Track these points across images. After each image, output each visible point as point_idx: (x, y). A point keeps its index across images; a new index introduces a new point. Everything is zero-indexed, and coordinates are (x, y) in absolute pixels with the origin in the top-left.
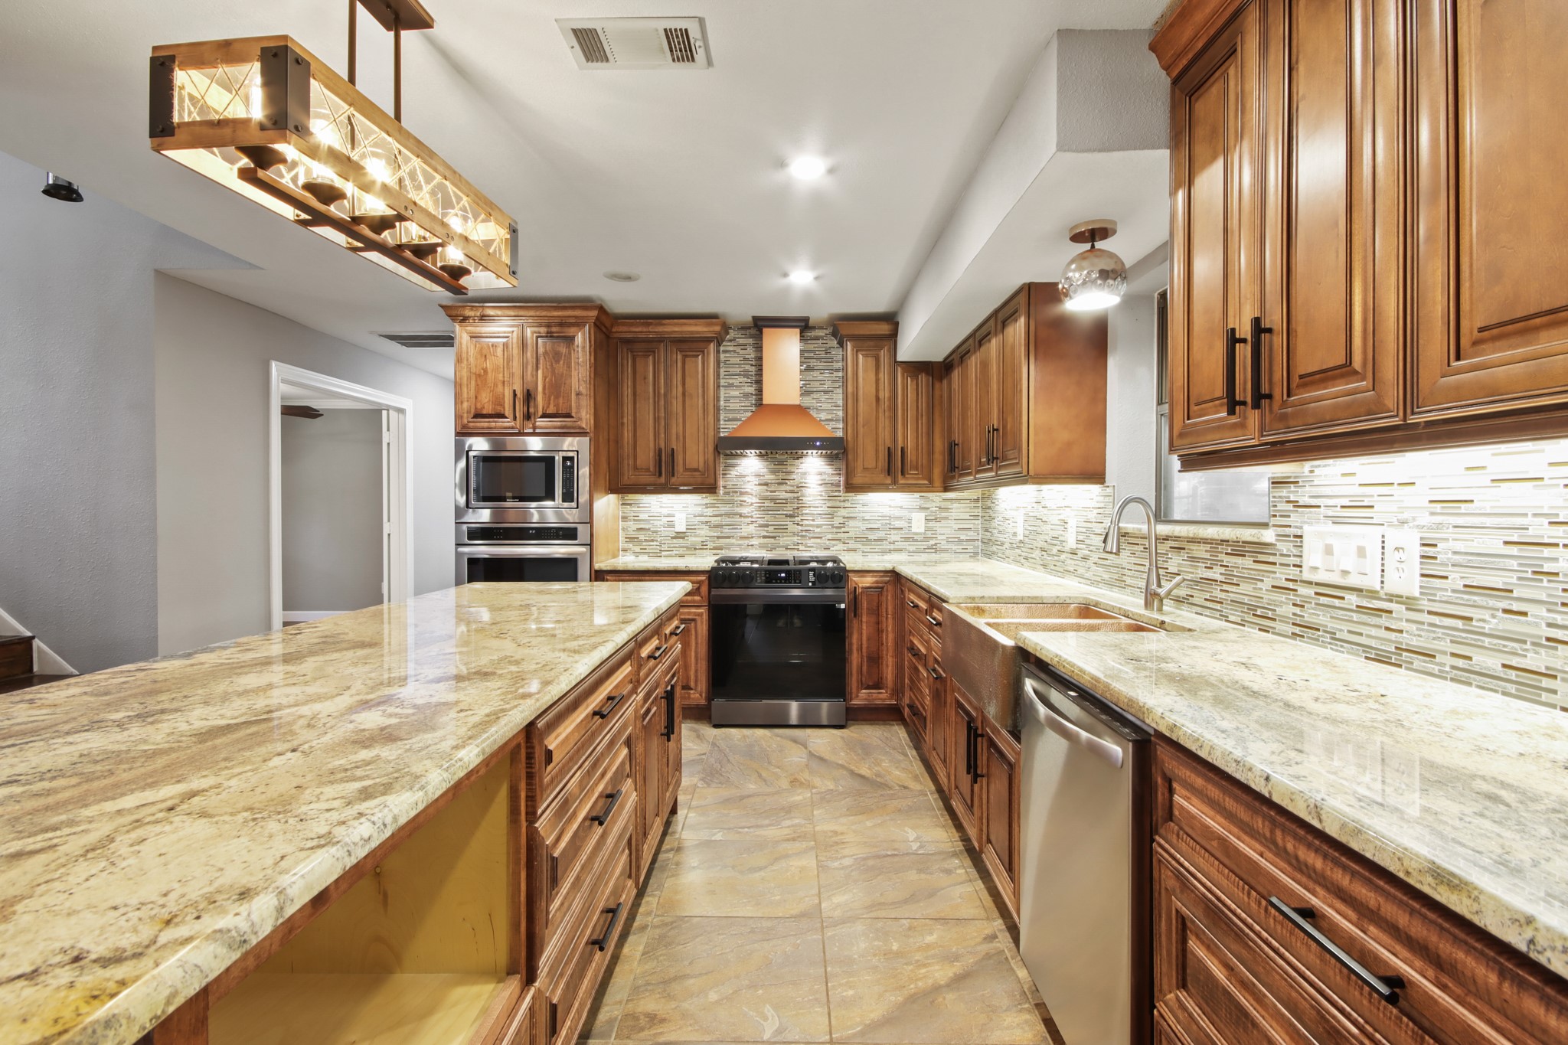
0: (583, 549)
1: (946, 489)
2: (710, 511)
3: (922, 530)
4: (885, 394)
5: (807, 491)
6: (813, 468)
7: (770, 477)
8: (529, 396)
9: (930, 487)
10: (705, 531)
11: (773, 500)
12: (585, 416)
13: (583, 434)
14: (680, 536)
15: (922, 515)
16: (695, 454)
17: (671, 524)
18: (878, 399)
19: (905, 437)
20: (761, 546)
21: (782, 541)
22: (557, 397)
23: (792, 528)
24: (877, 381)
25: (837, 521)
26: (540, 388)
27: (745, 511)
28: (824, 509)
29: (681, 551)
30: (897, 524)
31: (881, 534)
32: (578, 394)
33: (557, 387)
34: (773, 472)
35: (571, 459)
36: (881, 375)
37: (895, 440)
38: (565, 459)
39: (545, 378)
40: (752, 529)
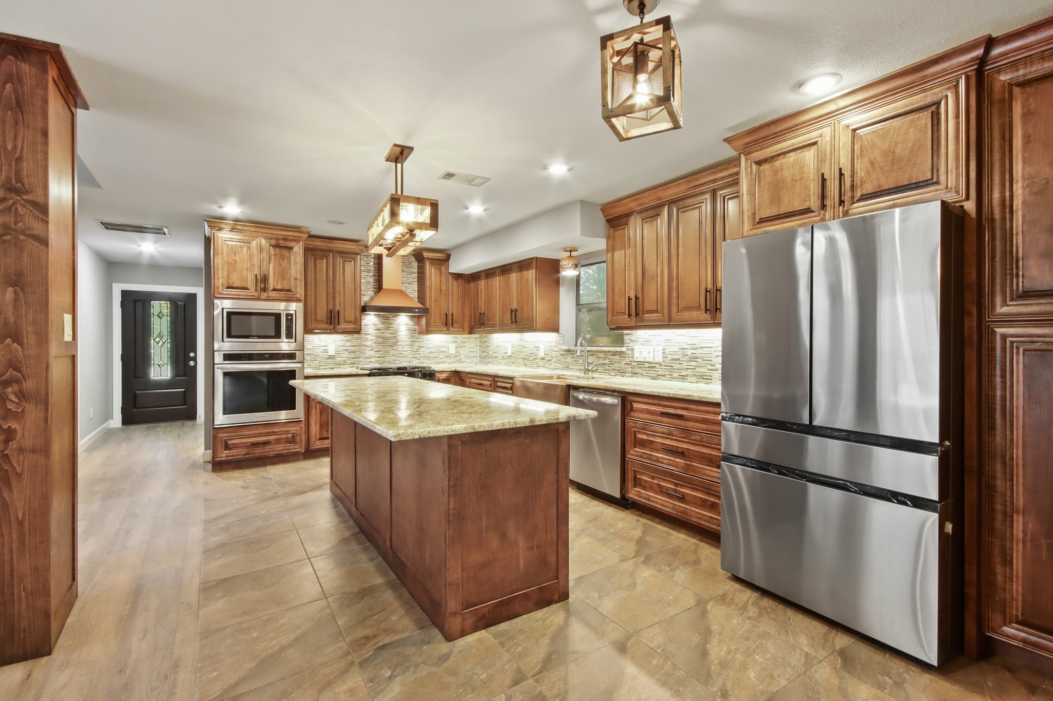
0: (300, 365)
1: (470, 333)
2: (348, 344)
3: (454, 352)
4: (444, 288)
5: (400, 334)
6: (403, 321)
7: (381, 326)
8: (265, 279)
9: (463, 332)
10: (346, 355)
11: (382, 338)
12: (300, 292)
13: (298, 300)
14: (331, 357)
15: (454, 345)
16: (349, 312)
17: (326, 351)
18: (441, 290)
19: (453, 308)
20: (377, 362)
21: (387, 359)
22: (283, 279)
23: (392, 352)
24: (441, 281)
25: (415, 348)
26: (271, 274)
27: (368, 343)
28: (408, 342)
29: (332, 366)
30: (443, 349)
31: (435, 355)
32: (296, 279)
33: (283, 274)
34: (383, 323)
35: (292, 315)
36: (442, 278)
37: (449, 310)
38: (287, 315)
39: (275, 269)
40: (371, 352)
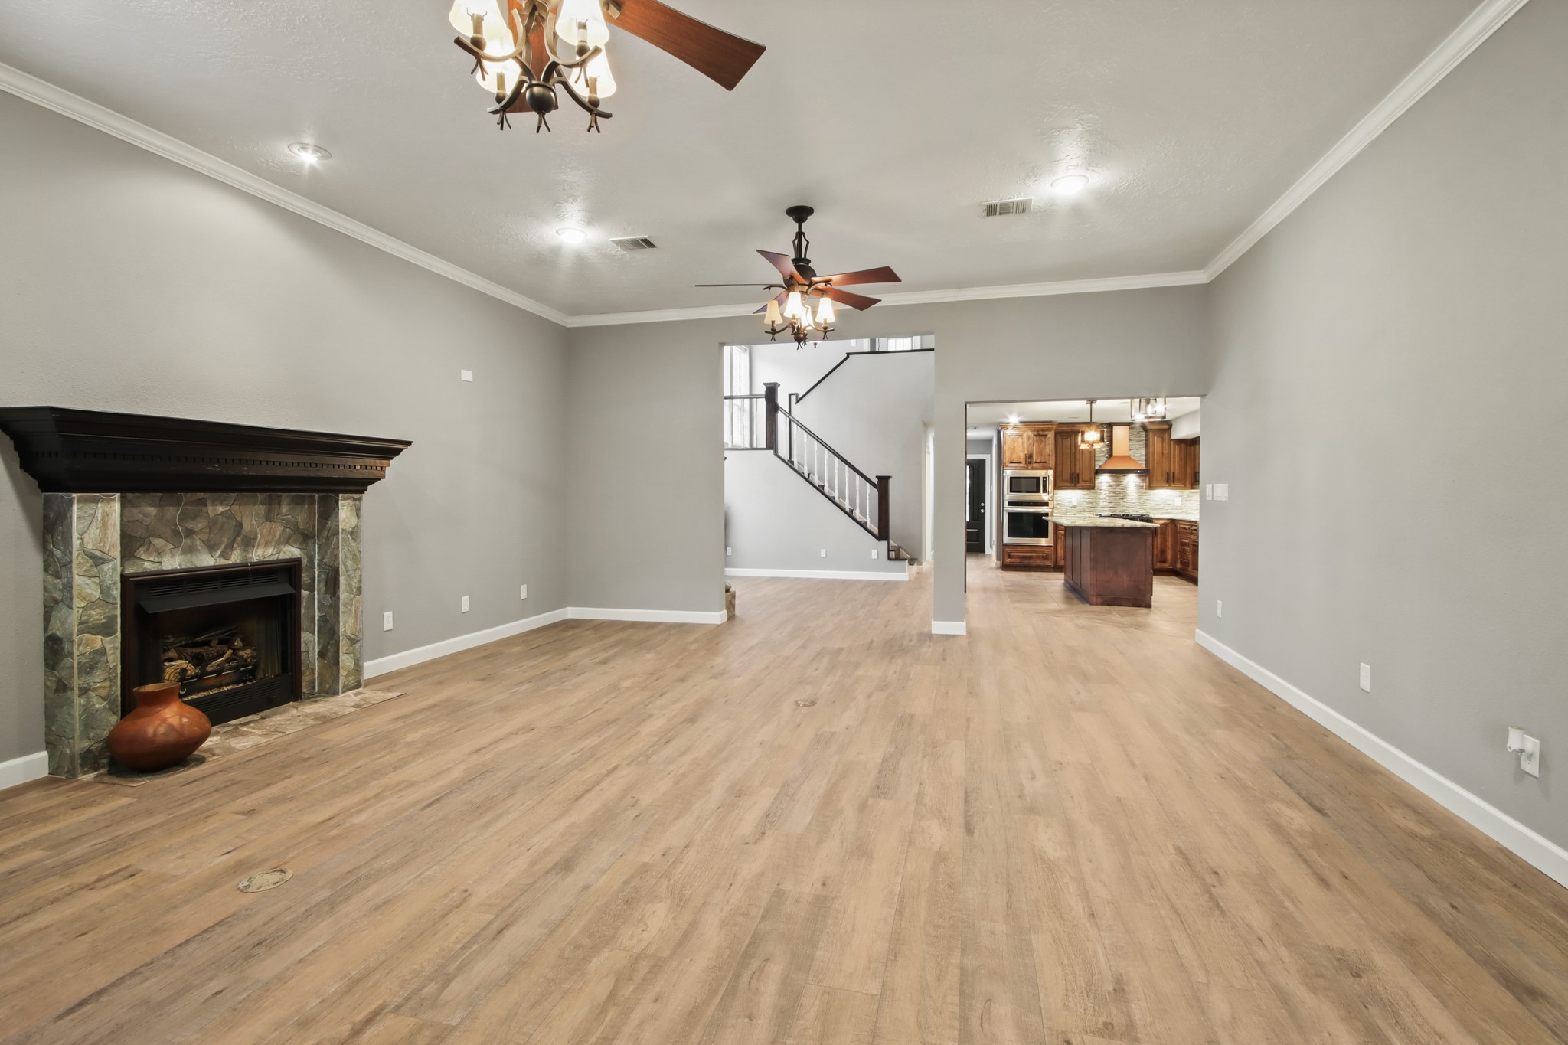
0: (1051, 510)
1: (1192, 488)
2: (1087, 497)
3: (1180, 505)
4: (1166, 452)
5: (1129, 489)
6: (1132, 481)
7: (1113, 483)
8: (1031, 456)
9: (1185, 487)
10: (1085, 505)
11: (1114, 492)
12: (1052, 463)
13: (1050, 468)
14: (1074, 506)
15: (1180, 499)
16: (1087, 475)
17: (1071, 502)
18: (1163, 454)
19: (1174, 468)
20: (1109, 511)
21: (1118, 509)
22: (1041, 455)
23: (1122, 503)
24: (1163, 447)
25: (1142, 501)
26: (1034, 453)
27: (1102, 497)
28: (1137, 496)
29: (1075, 512)
30: (1169, 502)
31: (1162, 506)
32: (1049, 455)
33: (1041, 453)
34: (1115, 481)
35: (1046, 478)
36: (1164, 444)
37: (1170, 470)
38: (1044, 478)
39: (1036, 449)
40: (1105, 504)
